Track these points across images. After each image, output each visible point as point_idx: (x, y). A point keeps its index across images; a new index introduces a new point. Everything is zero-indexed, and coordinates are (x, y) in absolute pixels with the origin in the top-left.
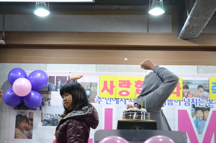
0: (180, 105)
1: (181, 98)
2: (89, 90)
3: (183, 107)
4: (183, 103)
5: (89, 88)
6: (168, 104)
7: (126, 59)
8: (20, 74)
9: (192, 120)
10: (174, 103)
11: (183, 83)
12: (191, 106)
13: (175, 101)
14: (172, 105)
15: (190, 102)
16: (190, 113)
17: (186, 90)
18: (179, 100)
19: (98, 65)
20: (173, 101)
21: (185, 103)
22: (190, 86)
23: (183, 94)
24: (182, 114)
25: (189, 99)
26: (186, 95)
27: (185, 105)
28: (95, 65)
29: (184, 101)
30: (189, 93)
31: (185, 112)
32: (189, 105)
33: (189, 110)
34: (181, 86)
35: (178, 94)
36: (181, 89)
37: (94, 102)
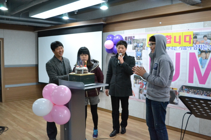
0: (191, 49)
1: (191, 45)
2: (142, 43)
3: (193, 51)
4: (193, 48)
5: (142, 42)
6: (184, 49)
7: (160, 23)
8: (111, 37)
9: (198, 59)
10: (187, 48)
11: (193, 35)
12: (198, 50)
13: (188, 47)
14: (186, 49)
15: (198, 47)
16: (197, 54)
17: (195, 39)
18: (190, 46)
19: (147, 28)
20: (187, 47)
21: (194, 48)
22: (198, 37)
23: (193, 42)
24: (192, 55)
25: (197, 46)
26: (195, 43)
27: (194, 49)
28: (145, 28)
29: (194, 47)
30: (197, 41)
31: (194, 54)
32: (197, 49)
33: (197, 52)
34: (192, 37)
35: (190, 42)
36: (192, 39)
37: (145, 49)
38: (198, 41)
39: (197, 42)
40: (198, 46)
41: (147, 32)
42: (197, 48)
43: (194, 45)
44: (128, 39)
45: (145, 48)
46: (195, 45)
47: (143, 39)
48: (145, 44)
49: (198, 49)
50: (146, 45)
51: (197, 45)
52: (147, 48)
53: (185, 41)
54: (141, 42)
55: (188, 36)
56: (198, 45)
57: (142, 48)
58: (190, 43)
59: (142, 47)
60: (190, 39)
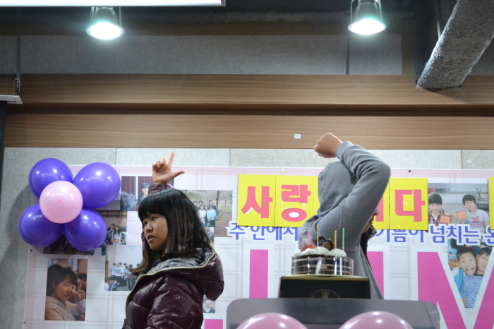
0: (422, 241)
1: (424, 224)
2: (215, 208)
3: (429, 246)
4: (428, 237)
6: (396, 238)
7: (298, 136)
8: (55, 171)
9: (451, 275)
10: (409, 236)
11: (429, 191)
12: (447, 244)
13: (410, 231)
14: (404, 241)
15: (446, 235)
16: (444, 259)
17: (435, 207)
18: (419, 229)
19: (234, 151)
20: (407, 232)
21: (434, 237)
22: (445, 198)
23: (430, 216)
24: (428, 263)
25: (443, 228)
26: (436, 219)
27: (435, 241)
28: (227, 150)
29: (432, 232)
31: (434, 256)
32: (443, 241)
33: (443, 252)
34: (425, 197)
35: (417, 215)
36: (423, 203)
37: (225, 235)
38: (446, 213)
39: (442, 217)
40: (446, 230)
41: (239, 165)
42: (443, 238)
43: (434, 225)
44: (141, 187)
45: (228, 230)
46: (437, 225)
47: (218, 193)
48: (230, 213)
49: (446, 239)
50: (234, 216)
51: (445, 225)
52: (237, 230)
53: (400, 211)
54: (206, 203)
55: (409, 192)
56: (446, 227)
57: (212, 229)
58: (418, 218)
59: (213, 223)
60: (418, 203)
